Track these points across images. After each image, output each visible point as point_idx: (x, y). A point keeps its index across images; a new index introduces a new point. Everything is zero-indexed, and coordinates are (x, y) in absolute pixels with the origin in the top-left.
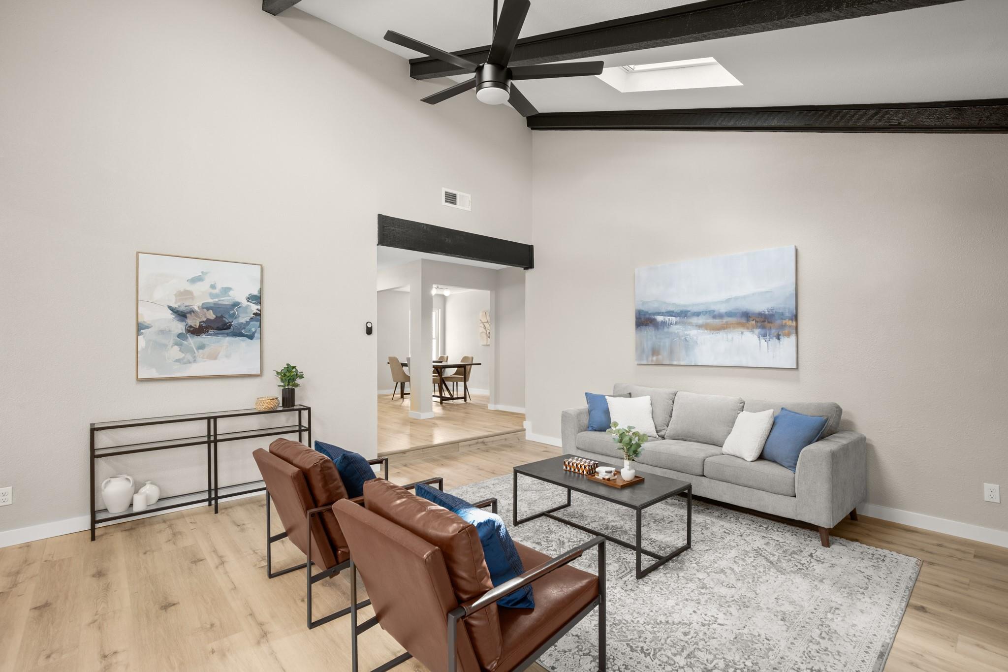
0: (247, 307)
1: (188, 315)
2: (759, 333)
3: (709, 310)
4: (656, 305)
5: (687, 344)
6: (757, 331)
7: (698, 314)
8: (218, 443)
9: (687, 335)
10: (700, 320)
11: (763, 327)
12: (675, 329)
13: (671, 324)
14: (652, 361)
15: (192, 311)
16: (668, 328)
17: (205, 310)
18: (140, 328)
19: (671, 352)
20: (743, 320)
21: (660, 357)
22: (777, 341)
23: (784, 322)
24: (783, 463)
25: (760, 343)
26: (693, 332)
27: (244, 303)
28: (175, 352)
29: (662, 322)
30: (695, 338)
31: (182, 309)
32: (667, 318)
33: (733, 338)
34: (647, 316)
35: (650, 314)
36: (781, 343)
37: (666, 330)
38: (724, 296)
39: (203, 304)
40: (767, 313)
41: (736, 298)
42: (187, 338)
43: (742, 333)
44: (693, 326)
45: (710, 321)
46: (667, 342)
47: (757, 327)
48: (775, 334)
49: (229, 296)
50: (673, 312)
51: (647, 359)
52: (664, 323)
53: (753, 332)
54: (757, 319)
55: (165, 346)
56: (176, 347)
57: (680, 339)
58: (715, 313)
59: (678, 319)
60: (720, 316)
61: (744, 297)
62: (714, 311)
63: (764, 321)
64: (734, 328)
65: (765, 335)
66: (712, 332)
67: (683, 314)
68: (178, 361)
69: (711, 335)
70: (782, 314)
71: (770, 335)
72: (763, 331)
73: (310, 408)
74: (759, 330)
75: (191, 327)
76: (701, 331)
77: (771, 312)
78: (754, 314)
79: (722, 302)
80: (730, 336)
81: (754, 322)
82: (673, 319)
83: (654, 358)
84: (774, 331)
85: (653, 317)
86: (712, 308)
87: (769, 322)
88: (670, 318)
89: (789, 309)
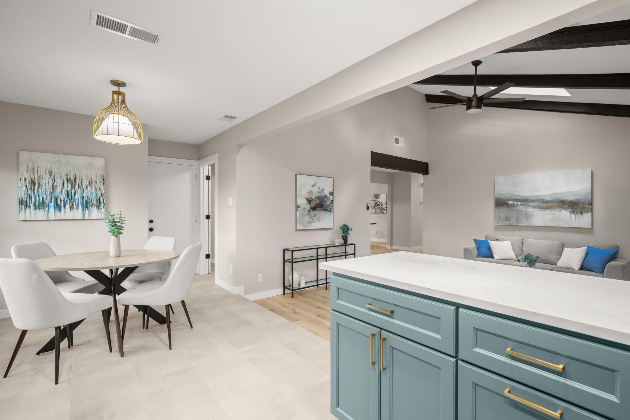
0: (329, 197)
1: (311, 202)
2: (570, 211)
3: (541, 199)
4: (508, 196)
5: (528, 216)
6: (569, 210)
7: (534, 201)
8: (327, 259)
9: (527, 211)
10: (535, 204)
11: (572, 208)
12: (520, 208)
13: (517, 205)
14: (506, 223)
15: (312, 200)
16: (516, 207)
17: (316, 199)
18: (298, 207)
19: (518, 219)
20: (561, 204)
21: (511, 222)
22: (581, 215)
23: (585, 206)
24: (595, 271)
25: (571, 216)
26: (531, 210)
27: (328, 195)
28: (307, 218)
29: (512, 204)
30: (532, 212)
31: (310, 199)
32: (515, 202)
33: (555, 213)
34: (503, 201)
35: (504, 200)
36: (583, 216)
37: (514, 208)
38: (549, 192)
39: (316, 196)
40: (575, 201)
41: (557, 194)
42: (311, 212)
43: (560, 211)
44: (531, 207)
45: (541, 204)
46: (515, 214)
47: (569, 208)
48: (580, 211)
49: (323, 193)
50: (518, 199)
51: (503, 222)
52: (513, 205)
53: (567, 210)
54: (569, 204)
55: (304, 215)
56: (308, 216)
57: (523, 213)
58: (544, 201)
59: (522, 203)
60: (547, 202)
61: (562, 193)
62: (544, 200)
63: (573, 205)
64: (556, 208)
65: (573, 212)
66: (542, 210)
67: (525, 201)
68: (308, 222)
69: (542, 211)
70: (584, 202)
71: (576, 212)
72: (573, 210)
73: (355, 244)
74: (570, 209)
75: (312, 207)
76: (536, 209)
77: (577, 201)
78: (567, 201)
79: (548, 196)
80: (553, 212)
81: (567, 205)
82: (519, 203)
83: (507, 222)
84: (578, 210)
85: (506, 202)
86: (543, 198)
87: (576, 206)
88: (517, 202)
89: (588, 200)
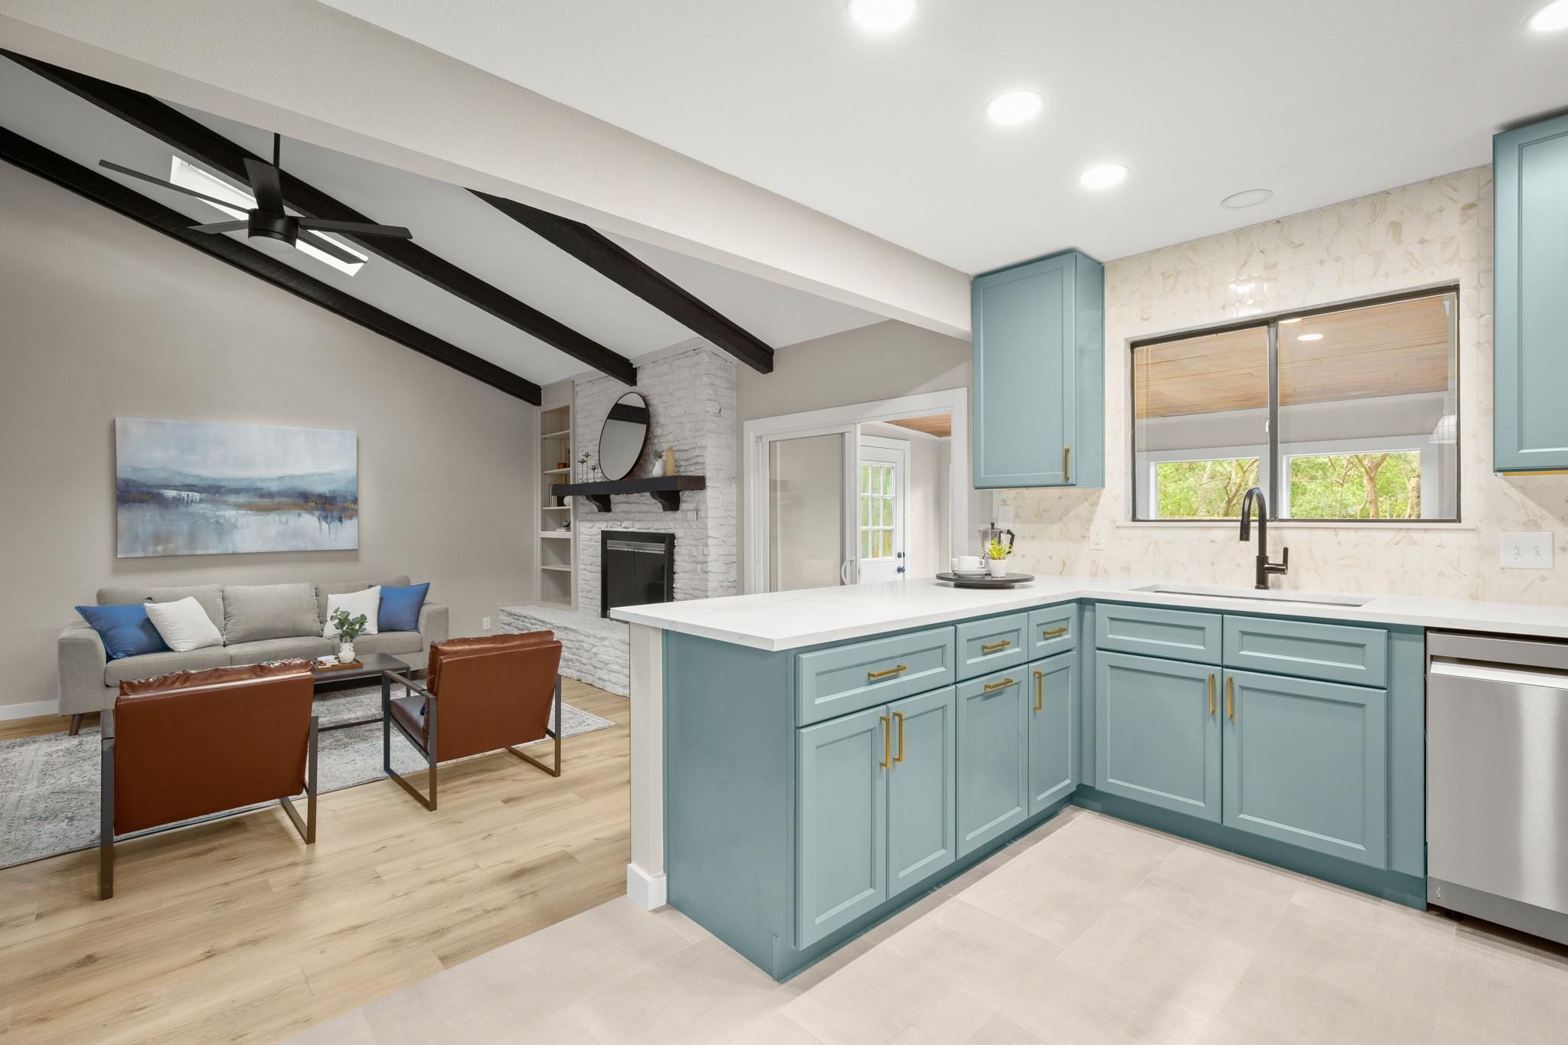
2: (319, 516)
3: (255, 487)
4: (161, 476)
5: (222, 529)
6: (317, 513)
7: (237, 491)
9: (219, 516)
10: (242, 499)
11: (324, 509)
12: (198, 508)
13: (192, 502)
14: (155, 551)
16: (187, 507)
19: (192, 538)
20: (301, 501)
21: (171, 546)
22: (339, 523)
23: (346, 504)
25: (320, 525)
26: (230, 514)
29: (174, 498)
30: (233, 520)
32: (184, 494)
33: (287, 520)
34: (144, 489)
35: (149, 486)
36: (343, 525)
37: (182, 509)
38: (275, 472)
40: (328, 495)
41: (292, 477)
43: (299, 515)
44: (230, 505)
45: (256, 500)
46: (184, 526)
47: (317, 509)
48: (338, 516)
50: (195, 486)
51: (144, 549)
52: (178, 501)
53: (313, 514)
54: (318, 502)
57: (208, 521)
58: (263, 491)
59: (203, 496)
60: (271, 495)
61: (301, 477)
62: (261, 489)
63: (325, 503)
64: (289, 509)
65: (325, 518)
66: (259, 513)
67: (214, 491)
69: (258, 517)
70: (345, 497)
71: (331, 518)
72: (324, 514)
74: (319, 512)
76: (243, 512)
77: (332, 495)
78: (313, 495)
79: (272, 480)
80: (284, 518)
81: (314, 504)
82: (197, 496)
83: (160, 548)
84: (336, 514)
85: (156, 491)
86: (260, 485)
87: (330, 504)
88: (190, 494)
89: (351, 492)
